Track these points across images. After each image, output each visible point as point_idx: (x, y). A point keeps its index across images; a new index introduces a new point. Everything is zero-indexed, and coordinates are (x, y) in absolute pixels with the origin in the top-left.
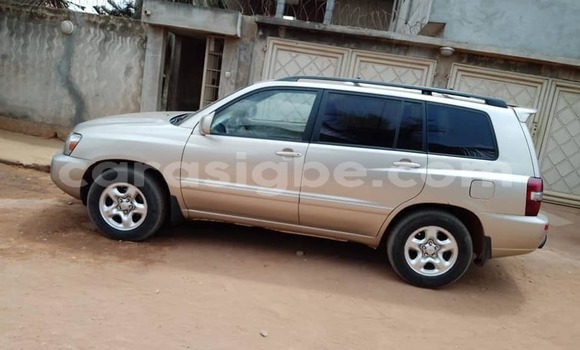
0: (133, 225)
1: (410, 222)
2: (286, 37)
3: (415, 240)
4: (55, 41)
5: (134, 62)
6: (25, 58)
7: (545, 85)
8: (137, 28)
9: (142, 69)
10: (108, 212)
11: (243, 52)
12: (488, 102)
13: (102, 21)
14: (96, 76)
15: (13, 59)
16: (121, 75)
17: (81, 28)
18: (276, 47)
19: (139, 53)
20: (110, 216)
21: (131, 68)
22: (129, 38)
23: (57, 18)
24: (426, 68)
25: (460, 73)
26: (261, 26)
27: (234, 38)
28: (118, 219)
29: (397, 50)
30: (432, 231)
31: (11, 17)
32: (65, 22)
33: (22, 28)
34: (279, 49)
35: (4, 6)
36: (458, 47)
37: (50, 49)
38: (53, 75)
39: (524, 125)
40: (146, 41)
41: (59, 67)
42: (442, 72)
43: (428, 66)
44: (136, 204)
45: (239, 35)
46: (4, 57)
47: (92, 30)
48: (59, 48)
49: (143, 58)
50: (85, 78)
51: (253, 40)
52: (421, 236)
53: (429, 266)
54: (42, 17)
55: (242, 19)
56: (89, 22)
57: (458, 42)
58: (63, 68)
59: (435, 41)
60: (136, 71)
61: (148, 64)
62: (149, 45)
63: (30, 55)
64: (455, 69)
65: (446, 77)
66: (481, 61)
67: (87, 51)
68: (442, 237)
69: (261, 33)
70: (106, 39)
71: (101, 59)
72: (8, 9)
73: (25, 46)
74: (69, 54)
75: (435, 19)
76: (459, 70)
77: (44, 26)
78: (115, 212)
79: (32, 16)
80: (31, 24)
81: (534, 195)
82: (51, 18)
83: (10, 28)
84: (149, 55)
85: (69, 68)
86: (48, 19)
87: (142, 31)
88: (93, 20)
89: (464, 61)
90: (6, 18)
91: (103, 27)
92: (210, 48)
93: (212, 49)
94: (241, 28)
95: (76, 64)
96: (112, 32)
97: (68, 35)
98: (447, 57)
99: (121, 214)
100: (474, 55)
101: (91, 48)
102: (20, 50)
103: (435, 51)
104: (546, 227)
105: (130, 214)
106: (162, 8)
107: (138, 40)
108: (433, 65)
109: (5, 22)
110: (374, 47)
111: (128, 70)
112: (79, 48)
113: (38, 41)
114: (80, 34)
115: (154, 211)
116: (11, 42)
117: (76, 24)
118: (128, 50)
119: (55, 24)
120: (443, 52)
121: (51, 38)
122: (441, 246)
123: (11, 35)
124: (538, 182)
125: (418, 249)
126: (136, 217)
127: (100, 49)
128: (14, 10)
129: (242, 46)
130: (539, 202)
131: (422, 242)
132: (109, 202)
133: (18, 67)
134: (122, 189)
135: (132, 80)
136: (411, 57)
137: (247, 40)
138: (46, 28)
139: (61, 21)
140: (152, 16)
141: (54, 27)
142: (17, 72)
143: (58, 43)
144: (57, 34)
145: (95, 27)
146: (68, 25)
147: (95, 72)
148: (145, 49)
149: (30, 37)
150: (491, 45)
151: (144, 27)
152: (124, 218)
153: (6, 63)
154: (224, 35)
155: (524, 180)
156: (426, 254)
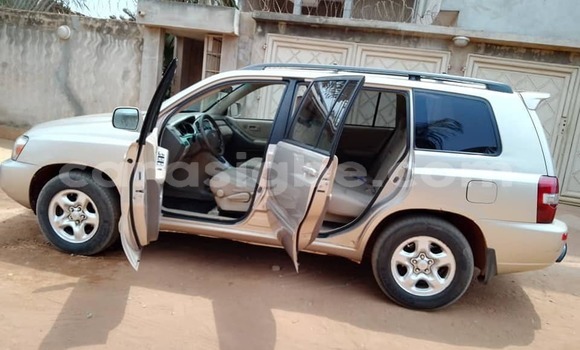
0: (86, 237)
1: (395, 232)
2: (286, 34)
3: (404, 253)
4: (53, 47)
5: (131, 65)
6: (24, 64)
7: (574, 74)
8: (134, 30)
9: (139, 73)
10: (58, 223)
11: (242, 50)
12: (489, 87)
13: (98, 25)
14: (94, 82)
15: (12, 68)
16: (119, 80)
17: (77, 32)
18: (275, 44)
19: (135, 57)
20: (61, 227)
21: (129, 72)
22: (125, 41)
23: (54, 23)
24: (439, 61)
25: (477, 65)
26: (260, 22)
27: (231, 36)
28: (69, 230)
29: (407, 42)
30: (423, 242)
31: (10, 25)
32: (62, 27)
33: (21, 35)
34: (278, 46)
35: (3, 14)
36: (473, 35)
37: (48, 55)
38: (52, 82)
39: (533, 113)
40: (142, 43)
41: (57, 73)
42: (457, 64)
43: (441, 58)
44: (87, 213)
45: (237, 33)
46: (5, 65)
47: (89, 34)
48: (57, 54)
49: (140, 61)
50: (83, 84)
51: (252, 38)
52: (410, 249)
53: (422, 284)
54: (39, 23)
55: (240, 16)
56: (85, 26)
57: (474, 31)
58: (62, 74)
59: (448, 31)
60: (133, 75)
61: (145, 67)
62: (146, 47)
63: (29, 62)
64: (471, 60)
65: (462, 71)
66: (500, 51)
67: (84, 56)
68: (436, 249)
69: (260, 30)
70: (103, 43)
71: (98, 64)
72: (7, 17)
73: (24, 53)
74: (67, 60)
75: (447, 7)
76: (475, 62)
77: (42, 32)
78: (66, 222)
79: (30, 22)
80: (29, 30)
81: (547, 198)
82: (49, 23)
83: (9, 35)
84: (145, 57)
85: (67, 74)
86: (46, 25)
87: (138, 32)
88: (90, 23)
89: (482, 51)
90: (6, 26)
91: (99, 30)
92: (208, 48)
93: (210, 49)
94: (240, 25)
95: (74, 70)
96: (108, 36)
97: (65, 40)
98: (462, 47)
99: (73, 224)
100: (492, 44)
101: (88, 53)
102: (19, 58)
103: (448, 41)
104: (565, 237)
105: (82, 225)
106: (157, 8)
107: (134, 42)
108: (446, 57)
109: (5, 30)
110: (381, 40)
111: (126, 74)
112: (76, 53)
113: (36, 47)
114: (77, 38)
115: (105, 222)
116: (10, 49)
117: (73, 28)
118: (125, 54)
119: (53, 31)
120: (457, 42)
121: (49, 45)
122: (436, 261)
123: (11, 42)
124: (552, 182)
125: (407, 263)
126: (88, 228)
127: (97, 53)
128: (12, 17)
129: (240, 45)
130: (555, 206)
131: (412, 255)
132: (59, 211)
133: (18, 75)
134: (73, 197)
135: (129, 84)
136: (422, 49)
137: (245, 38)
138: (44, 34)
139: (58, 26)
140: (146, 17)
141: (52, 32)
142: (17, 80)
143: (56, 48)
144: (55, 40)
145: (92, 31)
146: (64, 30)
147: (92, 77)
148: (141, 52)
149: (29, 43)
150: (512, 33)
151: (140, 28)
152: (76, 229)
153: (6, 71)
154: (221, 34)
155: (534, 179)
156: (417, 270)
